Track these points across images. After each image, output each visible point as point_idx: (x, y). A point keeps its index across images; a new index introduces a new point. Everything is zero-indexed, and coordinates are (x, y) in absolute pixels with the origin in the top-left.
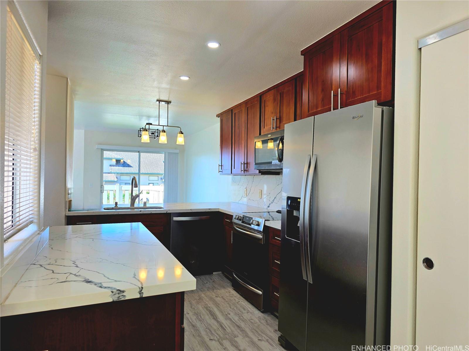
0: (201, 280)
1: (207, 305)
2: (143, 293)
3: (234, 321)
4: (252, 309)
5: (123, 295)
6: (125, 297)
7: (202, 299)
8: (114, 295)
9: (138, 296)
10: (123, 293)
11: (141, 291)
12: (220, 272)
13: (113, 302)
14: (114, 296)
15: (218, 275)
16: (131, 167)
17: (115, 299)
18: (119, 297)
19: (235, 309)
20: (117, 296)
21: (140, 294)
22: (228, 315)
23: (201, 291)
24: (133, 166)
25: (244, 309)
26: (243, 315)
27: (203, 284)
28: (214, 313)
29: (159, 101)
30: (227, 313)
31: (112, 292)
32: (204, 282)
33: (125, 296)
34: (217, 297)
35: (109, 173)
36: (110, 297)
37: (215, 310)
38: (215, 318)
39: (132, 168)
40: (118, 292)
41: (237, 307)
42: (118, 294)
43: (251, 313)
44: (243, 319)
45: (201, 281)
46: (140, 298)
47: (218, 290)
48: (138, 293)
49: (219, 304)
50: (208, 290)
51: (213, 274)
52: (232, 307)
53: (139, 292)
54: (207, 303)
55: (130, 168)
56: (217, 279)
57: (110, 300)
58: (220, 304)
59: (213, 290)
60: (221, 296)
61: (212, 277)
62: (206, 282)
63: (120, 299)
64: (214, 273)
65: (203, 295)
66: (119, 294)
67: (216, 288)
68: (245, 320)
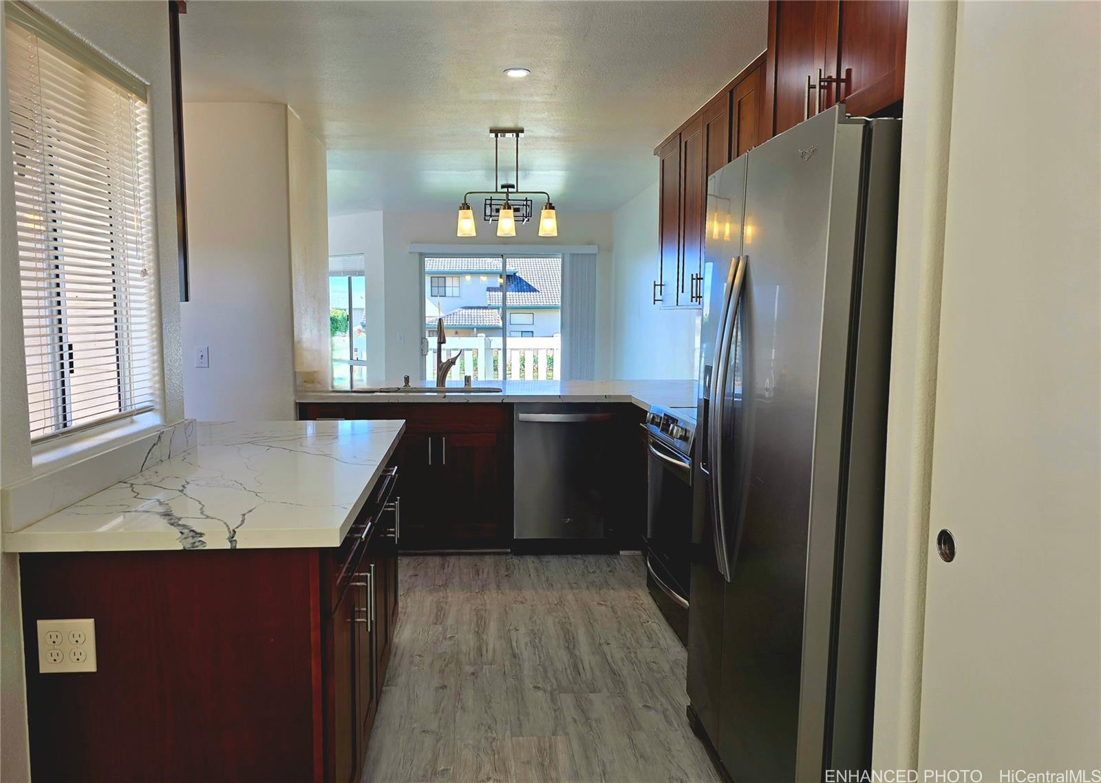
0: (583, 565)
1: (569, 619)
2: (235, 540)
3: (610, 660)
4: (669, 642)
5: (200, 541)
6: (204, 545)
7: (564, 605)
8: (185, 538)
9: (228, 546)
10: (201, 536)
11: (233, 537)
12: (638, 552)
13: (184, 552)
14: (184, 540)
15: (632, 557)
16: (534, 290)
17: (188, 546)
18: (194, 543)
19: (629, 635)
20: (191, 540)
21: (231, 542)
22: (605, 647)
23: (572, 588)
24: (539, 289)
25: (650, 639)
26: (638, 651)
27: (584, 573)
28: (573, 638)
29: (496, 131)
30: (602, 641)
31: (182, 533)
32: (589, 569)
33: (204, 543)
34: (601, 604)
35: (485, 308)
36: (178, 541)
37: (579, 632)
38: (571, 647)
39: (537, 293)
40: (192, 534)
41: (635, 632)
42: (191, 538)
43: (662, 649)
44: (635, 659)
45: (582, 567)
46: (231, 549)
47: (611, 591)
48: (227, 541)
49: (596, 620)
50: (588, 588)
51: (619, 554)
52: (623, 630)
53: (228, 538)
54: (570, 614)
55: (532, 293)
56: (623, 567)
57: (181, 548)
58: (599, 622)
59: (600, 590)
60: (610, 605)
61: (615, 560)
62: (591, 571)
63: (196, 547)
64: (621, 552)
65: (570, 597)
66: (193, 537)
67: (608, 585)
68: (638, 664)
